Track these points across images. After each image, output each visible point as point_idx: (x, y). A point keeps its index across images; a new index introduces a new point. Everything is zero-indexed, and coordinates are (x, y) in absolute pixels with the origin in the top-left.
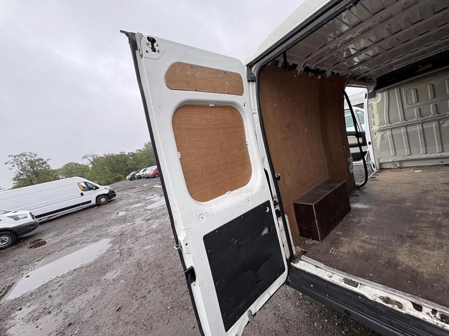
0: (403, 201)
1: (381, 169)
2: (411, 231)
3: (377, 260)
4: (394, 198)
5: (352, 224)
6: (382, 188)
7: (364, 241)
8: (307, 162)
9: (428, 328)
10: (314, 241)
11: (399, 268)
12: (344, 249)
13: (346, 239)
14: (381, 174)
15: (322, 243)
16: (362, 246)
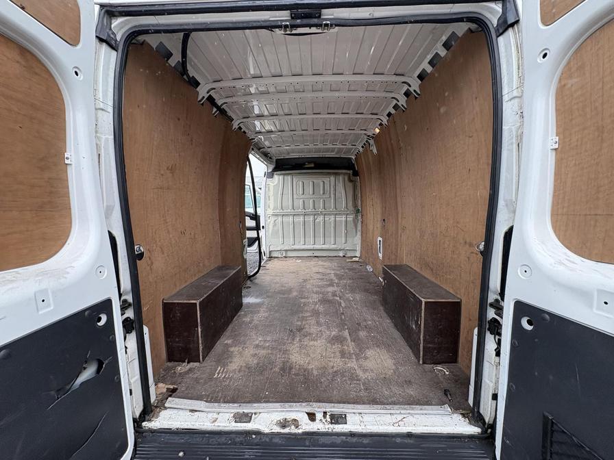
0: (290, 291)
1: (271, 258)
2: (299, 323)
3: (271, 369)
4: (283, 288)
5: (243, 326)
6: (272, 277)
7: (257, 346)
8: (194, 236)
9: (322, 440)
10: (192, 364)
11: (293, 371)
12: (235, 364)
13: (237, 349)
14: (270, 262)
15: (205, 364)
16: (256, 354)
